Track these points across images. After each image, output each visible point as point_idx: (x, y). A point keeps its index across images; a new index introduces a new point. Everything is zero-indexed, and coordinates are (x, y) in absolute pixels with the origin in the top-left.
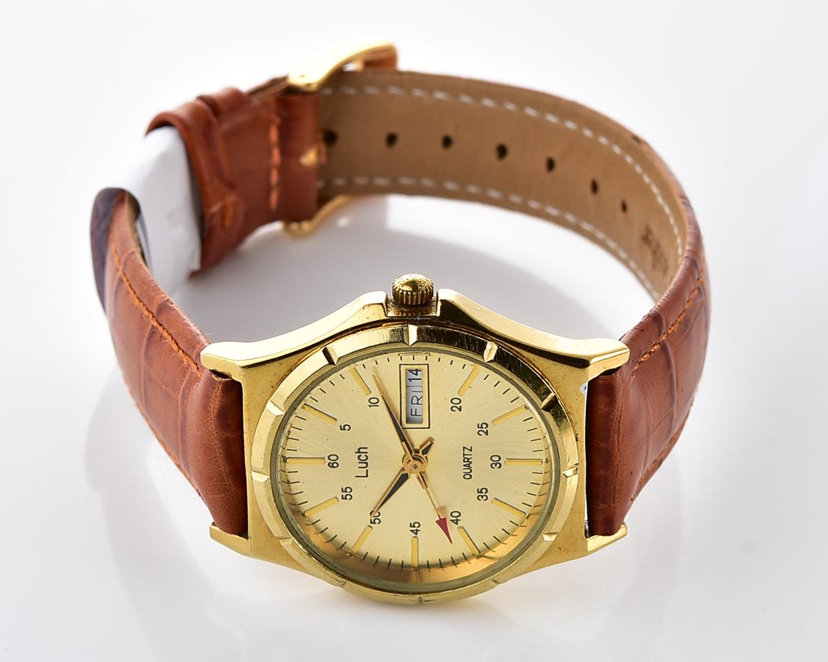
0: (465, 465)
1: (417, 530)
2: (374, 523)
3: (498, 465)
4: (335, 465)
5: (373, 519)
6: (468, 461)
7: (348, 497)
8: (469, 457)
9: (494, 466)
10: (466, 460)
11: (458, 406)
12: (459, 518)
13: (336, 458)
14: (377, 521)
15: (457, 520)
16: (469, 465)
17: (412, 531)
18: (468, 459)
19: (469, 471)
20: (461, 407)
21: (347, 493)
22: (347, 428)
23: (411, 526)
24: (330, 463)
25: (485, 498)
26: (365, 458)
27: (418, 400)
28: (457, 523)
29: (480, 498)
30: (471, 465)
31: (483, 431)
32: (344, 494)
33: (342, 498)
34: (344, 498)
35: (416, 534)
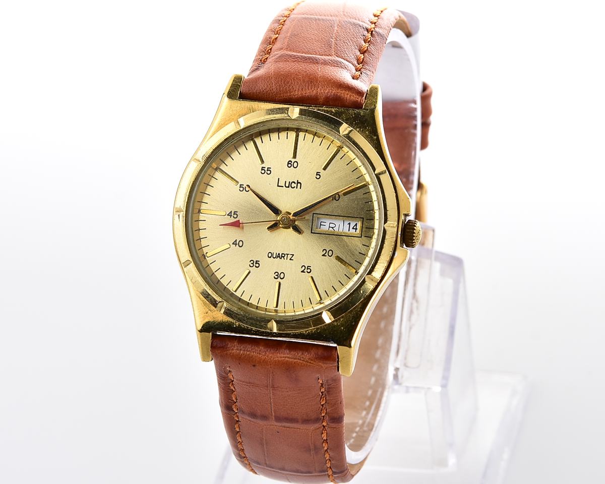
0: (279, 254)
1: (231, 216)
2: (240, 187)
3: (276, 277)
4: (290, 165)
5: (244, 187)
6: (282, 256)
7: (263, 172)
8: (285, 257)
9: (277, 274)
10: (283, 255)
11: (327, 254)
12: (237, 245)
13: (295, 166)
14: (241, 189)
15: (236, 244)
16: (279, 257)
17: (231, 212)
18: (284, 257)
19: (274, 257)
20: (326, 256)
21: (266, 171)
22: (318, 177)
23: (235, 212)
24: (292, 162)
25: (252, 265)
26: (293, 186)
27: (332, 228)
28: (233, 244)
29: (252, 262)
30: (279, 258)
31: (305, 269)
32: (266, 169)
33: (262, 167)
34: (263, 169)
35: (228, 215)
